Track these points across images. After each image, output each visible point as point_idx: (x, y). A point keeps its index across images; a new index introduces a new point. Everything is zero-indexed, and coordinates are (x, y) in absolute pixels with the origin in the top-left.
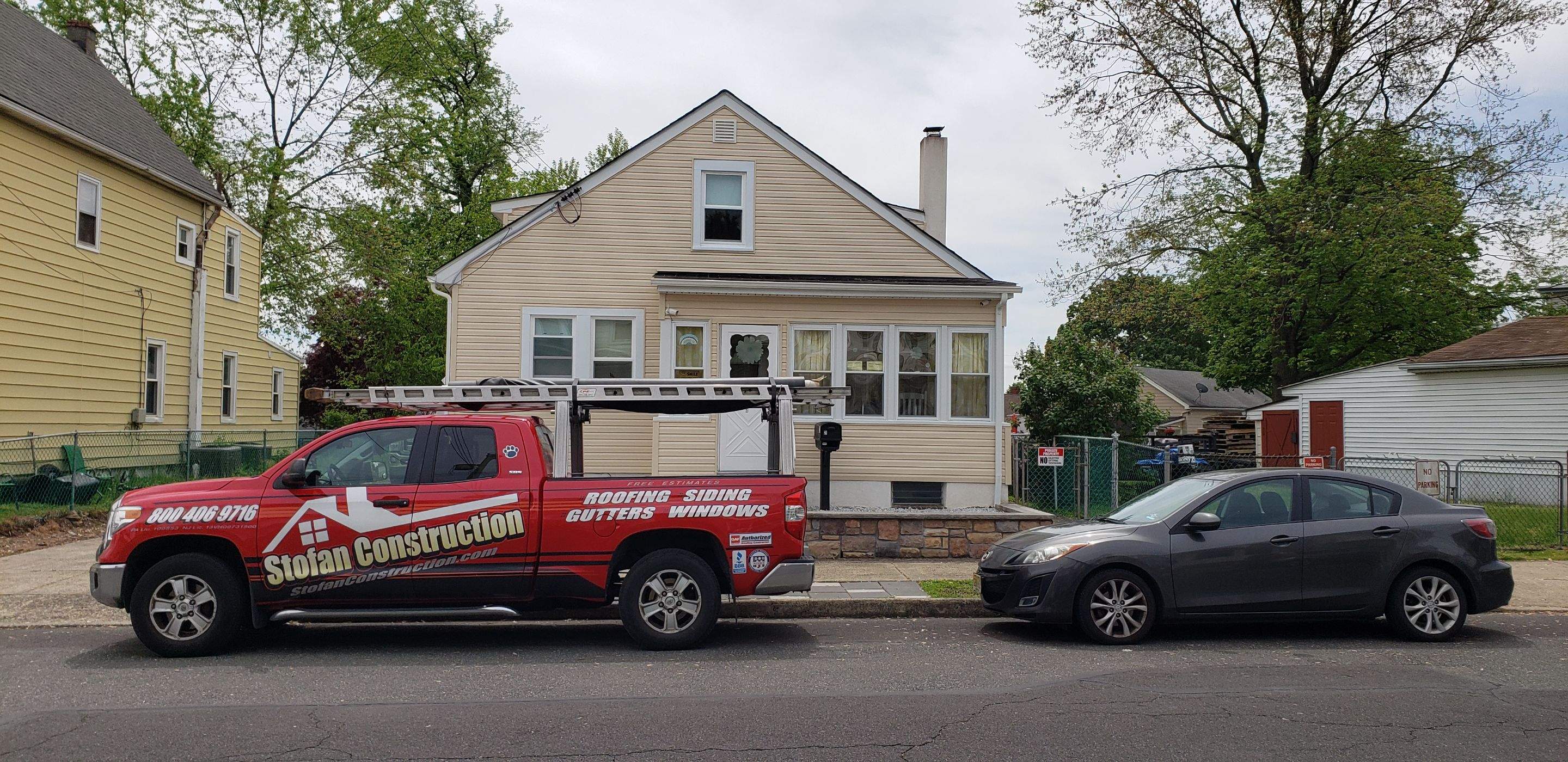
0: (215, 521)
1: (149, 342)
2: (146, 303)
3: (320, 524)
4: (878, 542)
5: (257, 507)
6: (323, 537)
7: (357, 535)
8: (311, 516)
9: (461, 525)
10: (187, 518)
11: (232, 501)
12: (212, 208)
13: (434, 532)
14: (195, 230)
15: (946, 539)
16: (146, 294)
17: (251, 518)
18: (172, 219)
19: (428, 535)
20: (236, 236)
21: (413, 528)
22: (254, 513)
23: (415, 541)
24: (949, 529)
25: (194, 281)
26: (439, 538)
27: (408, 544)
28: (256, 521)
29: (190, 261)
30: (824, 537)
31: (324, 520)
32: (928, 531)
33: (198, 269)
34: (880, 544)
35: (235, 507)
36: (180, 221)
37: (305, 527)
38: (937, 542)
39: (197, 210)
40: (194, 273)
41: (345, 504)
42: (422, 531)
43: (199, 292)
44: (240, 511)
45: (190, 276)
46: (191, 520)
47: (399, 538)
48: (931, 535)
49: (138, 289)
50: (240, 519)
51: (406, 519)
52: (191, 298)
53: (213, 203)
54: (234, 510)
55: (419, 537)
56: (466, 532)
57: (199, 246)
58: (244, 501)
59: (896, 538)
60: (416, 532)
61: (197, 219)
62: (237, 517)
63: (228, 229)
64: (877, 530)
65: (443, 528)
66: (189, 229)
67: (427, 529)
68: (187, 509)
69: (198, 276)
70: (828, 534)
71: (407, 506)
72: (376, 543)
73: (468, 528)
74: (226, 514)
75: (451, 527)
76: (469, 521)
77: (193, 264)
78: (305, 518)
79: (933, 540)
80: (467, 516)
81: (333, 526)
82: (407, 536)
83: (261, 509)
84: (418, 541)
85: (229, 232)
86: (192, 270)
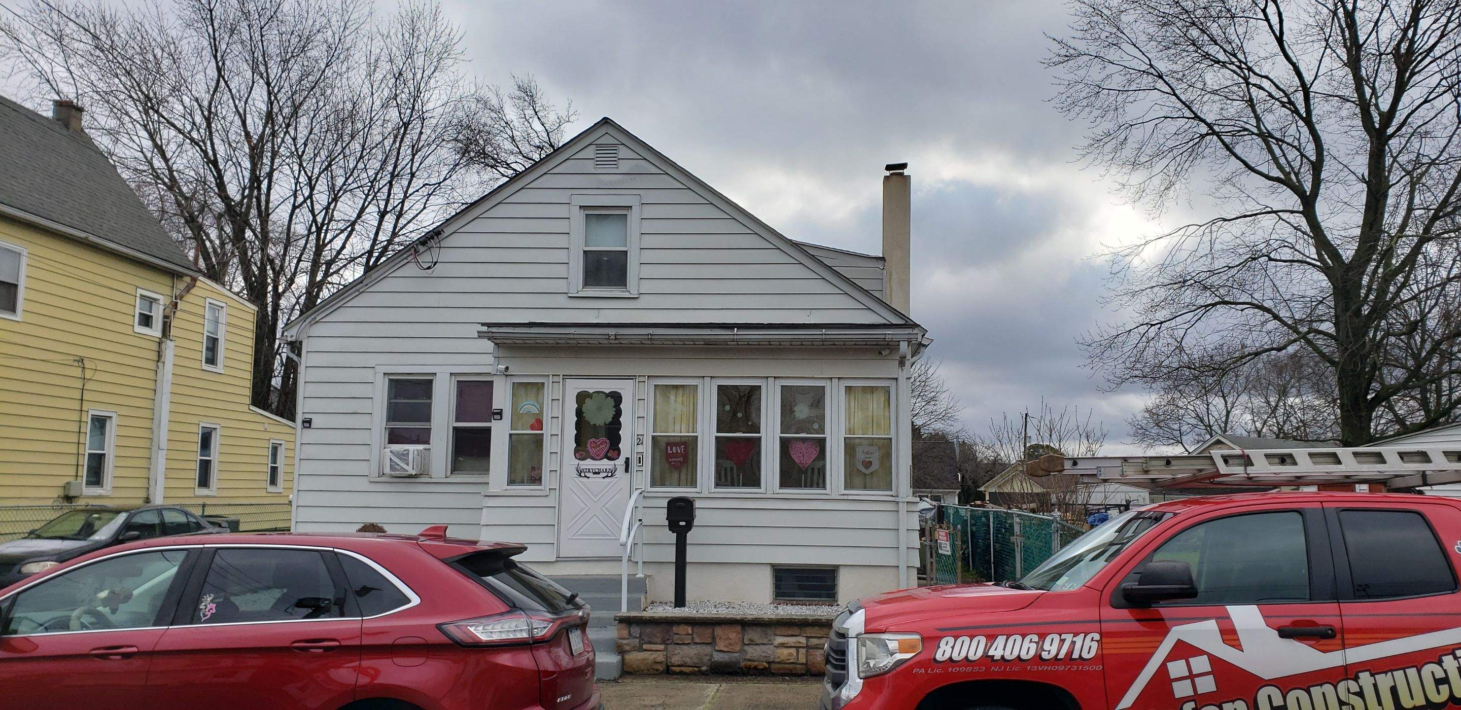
0: (1038, 658)
1: (91, 413)
2: (88, 374)
3: (1200, 664)
4: (715, 654)
5: (1097, 636)
6: (1207, 685)
7: (1259, 683)
8: (1183, 651)
9: (1428, 669)
10: (997, 651)
11: (1060, 627)
12: (188, 279)
13: (1385, 681)
14: (163, 300)
15: (803, 651)
16: (87, 364)
17: (1093, 653)
18: (130, 289)
19: (1375, 686)
20: (222, 307)
21: (1350, 672)
22: (1095, 645)
23: (1354, 694)
24: (808, 637)
25: (159, 352)
26: (1394, 690)
27: (1343, 698)
28: (1100, 658)
29: (156, 331)
30: (645, 647)
31: (1206, 657)
32: (780, 640)
33: (164, 340)
34: (718, 657)
35: (1063, 636)
36: (140, 292)
37: (1177, 668)
38: (790, 654)
39: (168, 281)
40: (160, 343)
41: (1233, 632)
42: (1365, 678)
43: (164, 363)
44: (1073, 643)
45: (155, 347)
46: (1003, 657)
47: (1328, 688)
48: (783, 645)
49: (78, 358)
50: (1076, 655)
51: (1335, 659)
52: (155, 368)
53: (188, 275)
54: (1063, 641)
55: (1361, 687)
56: (1438, 682)
57: (165, 317)
58: (1077, 628)
59: (738, 648)
60: (1356, 679)
61: (167, 291)
62: (1070, 652)
63: (208, 300)
64: (714, 638)
65: (1399, 674)
66: (156, 300)
67: (1372, 675)
68: (991, 639)
69: (163, 346)
70: (650, 643)
71: (1333, 636)
72: (1292, 696)
73: (1440, 674)
74: (1052, 648)
75: (1412, 672)
76: (1440, 663)
77: (159, 335)
78: (1172, 657)
79: (786, 651)
80: (1435, 655)
81: (1219, 667)
82: (1342, 686)
83: (1104, 640)
84: (1360, 694)
85: (210, 303)
86: (158, 340)
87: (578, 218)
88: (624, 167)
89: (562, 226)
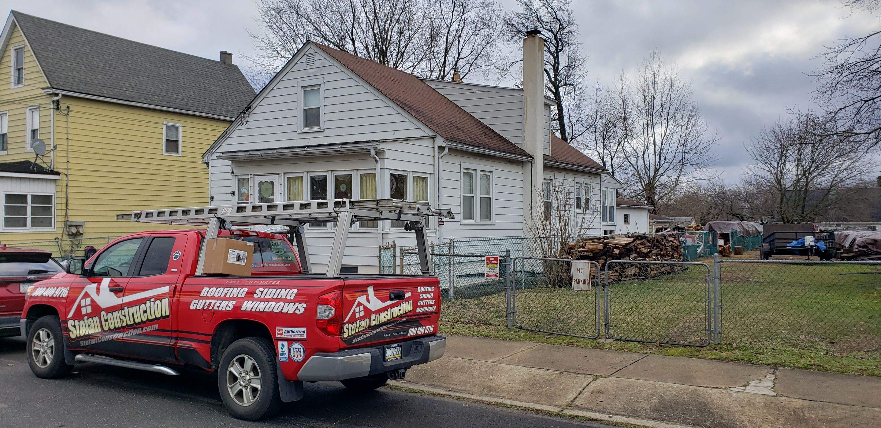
0: (53, 296)
3: (89, 301)
6: (90, 309)
7: (102, 309)
8: (86, 296)
9: (142, 307)
10: (45, 294)
13: (131, 311)
19: (129, 312)
21: (123, 306)
22: (67, 293)
26: (133, 315)
27: (121, 317)
28: (67, 297)
31: (90, 299)
37: (83, 303)
41: (100, 289)
42: (126, 309)
44: (62, 291)
47: (117, 313)
51: (120, 301)
55: (125, 313)
56: (145, 312)
60: (124, 309)
62: (60, 295)
65: (135, 308)
67: (129, 308)
68: (47, 288)
71: (122, 291)
72: (110, 315)
73: (145, 309)
74: (57, 292)
75: (138, 308)
76: (145, 304)
82: (121, 312)
83: (70, 290)
84: (125, 316)
87: (301, 92)
88: (318, 64)
89: (294, 98)
